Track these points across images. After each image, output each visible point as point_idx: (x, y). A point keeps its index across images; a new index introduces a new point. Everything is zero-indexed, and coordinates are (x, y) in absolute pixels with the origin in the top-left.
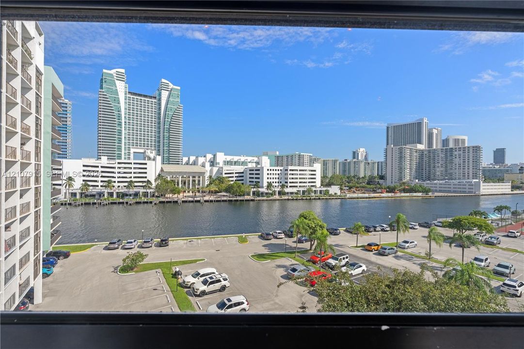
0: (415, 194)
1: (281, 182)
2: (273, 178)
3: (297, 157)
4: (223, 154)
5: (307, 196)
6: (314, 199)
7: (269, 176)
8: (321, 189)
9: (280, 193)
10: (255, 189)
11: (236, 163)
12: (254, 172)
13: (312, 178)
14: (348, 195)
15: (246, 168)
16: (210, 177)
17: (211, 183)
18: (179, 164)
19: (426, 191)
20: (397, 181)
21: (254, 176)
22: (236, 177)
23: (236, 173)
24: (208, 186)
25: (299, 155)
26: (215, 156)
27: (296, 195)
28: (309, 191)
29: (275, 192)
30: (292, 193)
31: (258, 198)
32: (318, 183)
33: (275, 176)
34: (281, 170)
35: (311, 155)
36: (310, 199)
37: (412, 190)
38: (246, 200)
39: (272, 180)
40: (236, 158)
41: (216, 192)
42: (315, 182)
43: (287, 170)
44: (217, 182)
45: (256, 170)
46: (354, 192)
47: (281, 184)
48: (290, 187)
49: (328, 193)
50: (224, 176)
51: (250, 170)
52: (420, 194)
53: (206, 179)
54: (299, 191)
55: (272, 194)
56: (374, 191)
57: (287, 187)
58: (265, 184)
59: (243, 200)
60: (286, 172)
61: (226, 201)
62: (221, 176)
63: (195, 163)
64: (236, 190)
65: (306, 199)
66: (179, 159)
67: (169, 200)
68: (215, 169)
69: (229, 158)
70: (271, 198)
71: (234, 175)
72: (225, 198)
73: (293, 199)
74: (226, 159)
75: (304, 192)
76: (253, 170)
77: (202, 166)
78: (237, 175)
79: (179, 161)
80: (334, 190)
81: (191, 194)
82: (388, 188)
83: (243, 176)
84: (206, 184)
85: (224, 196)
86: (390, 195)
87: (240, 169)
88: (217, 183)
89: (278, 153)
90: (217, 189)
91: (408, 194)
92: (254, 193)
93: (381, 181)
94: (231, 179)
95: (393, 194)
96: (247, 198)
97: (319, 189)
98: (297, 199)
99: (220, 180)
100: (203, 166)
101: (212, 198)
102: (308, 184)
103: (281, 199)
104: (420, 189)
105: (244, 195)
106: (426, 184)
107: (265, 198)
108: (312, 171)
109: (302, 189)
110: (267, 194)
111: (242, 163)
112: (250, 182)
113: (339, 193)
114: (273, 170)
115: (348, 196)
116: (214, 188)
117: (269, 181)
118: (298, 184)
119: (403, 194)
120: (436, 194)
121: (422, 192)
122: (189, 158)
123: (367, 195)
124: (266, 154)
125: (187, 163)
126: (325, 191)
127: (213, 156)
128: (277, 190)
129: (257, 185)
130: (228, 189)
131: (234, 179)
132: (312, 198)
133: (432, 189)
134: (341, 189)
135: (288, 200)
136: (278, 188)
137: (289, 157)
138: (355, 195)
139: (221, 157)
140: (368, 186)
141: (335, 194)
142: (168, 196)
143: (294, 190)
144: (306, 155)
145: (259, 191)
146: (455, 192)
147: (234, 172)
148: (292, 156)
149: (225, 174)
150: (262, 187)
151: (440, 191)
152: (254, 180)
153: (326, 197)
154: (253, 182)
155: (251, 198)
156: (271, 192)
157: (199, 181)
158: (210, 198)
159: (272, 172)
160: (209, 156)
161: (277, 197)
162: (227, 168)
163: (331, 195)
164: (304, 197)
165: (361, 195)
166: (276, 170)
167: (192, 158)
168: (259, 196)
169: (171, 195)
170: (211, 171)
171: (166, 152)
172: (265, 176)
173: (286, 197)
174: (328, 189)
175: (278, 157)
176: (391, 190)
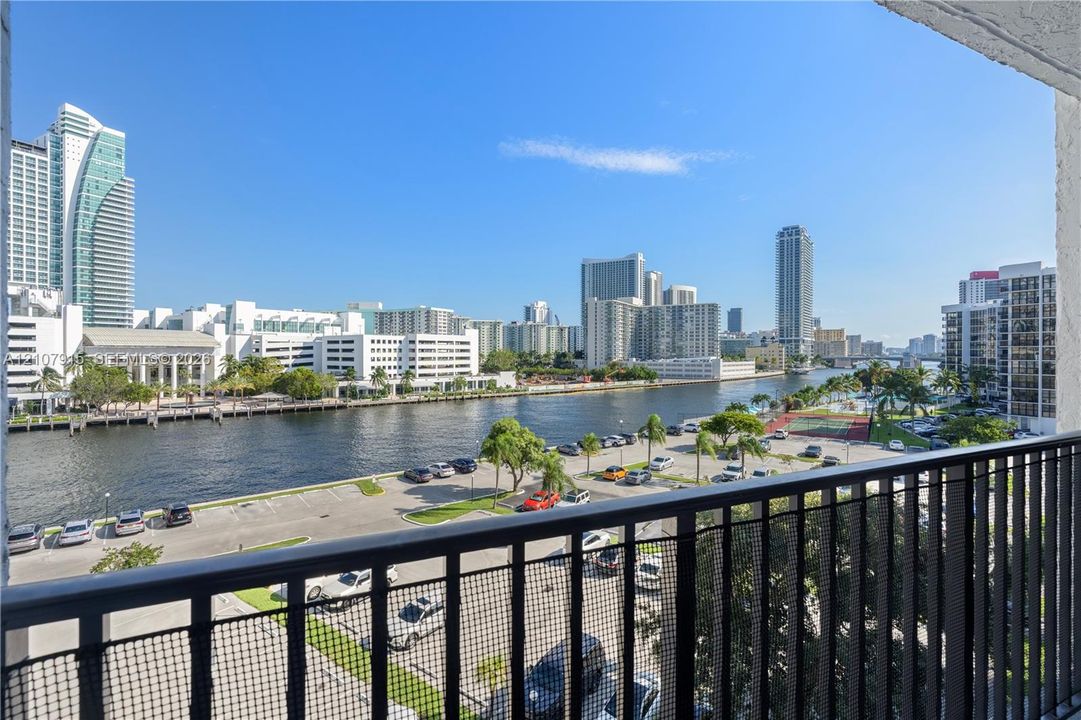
0: (634, 383)
1: (400, 367)
2: (384, 359)
3: (423, 316)
4: (254, 303)
5: (454, 394)
6: (471, 398)
7: (376, 355)
8: (480, 379)
9: (400, 390)
10: (344, 384)
11: (286, 326)
12: (341, 346)
13: (462, 358)
14: (530, 388)
15: (317, 338)
16: (229, 358)
17: (229, 374)
18: (123, 326)
19: (650, 376)
20: (603, 360)
21: (341, 355)
22: (295, 357)
23: (295, 348)
24: (223, 378)
25: (428, 312)
26: (230, 309)
27: (433, 393)
28: (458, 384)
29: (388, 387)
30: (424, 389)
31: (354, 402)
32: (474, 368)
33: (387, 355)
34: (400, 342)
35: (452, 311)
36: (462, 399)
37: (629, 376)
38: (327, 408)
39: (381, 364)
40: (285, 316)
41: (248, 393)
42: (468, 366)
43: (413, 342)
44: (248, 369)
45: (344, 342)
46: (538, 382)
47: (402, 371)
48: (420, 375)
49: (495, 385)
50: (265, 354)
51: (329, 342)
52: (642, 382)
53: (217, 361)
54: (438, 384)
55: (383, 393)
56: (571, 380)
57: (414, 376)
58: (368, 372)
59: (320, 409)
60: (412, 346)
61: (277, 412)
62: (257, 355)
63: (176, 324)
64: (303, 387)
65: (455, 399)
66: (124, 315)
67: (117, 417)
68: (240, 342)
69: (268, 314)
70: (383, 400)
71: (292, 353)
72: (275, 406)
73: (429, 401)
74: (261, 316)
75: (448, 386)
76: (337, 342)
77: (205, 332)
78: (298, 353)
79: (123, 320)
80: (506, 379)
81: (175, 399)
82: (593, 372)
83: (311, 356)
84: (217, 374)
85: (273, 401)
86: (598, 385)
87: (301, 338)
88: (248, 372)
89: (380, 306)
90: (251, 386)
91: (625, 383)
92: (343, 392)
93: (579, 363)
94: (283, 362)
95: (602, 384)
96: (326, 401)
97: (477, 379)
98: (436, 401)
99: (256, 365)
100: (208, 331)
101: (240, 407)
102: (455, 370)
103: (404, 401)
104: (642, 374)
105: (319, 397)
106: (648, 364)
107: (368, 401)
108: (462, 343)
109: (444, 380)
110: (371, 391)
111: (301, 327)
112: (329, 367)
113: (514, 386)
114: (384, 342)
115: (532, 389)
116: (240, 382)
117: (376, 364)
118: (437, 371)
119: (617, 383)
120: (666, 381)
121: (646, 379)
122: (152, 314)
123: (561, 387)
124: (356, 308)
125: (148, 325)
126: (489, 381)
127: (224, 309)
128: (395, 382)
129: (350, 373)
130: (281, 385)
131: (290, 361)
132: (465, 397)
133: (659, 372)
134: (518, 377)
135: (419, 402)
136: (395, 378)
137: (406, 314)
138: (542, 388)
139: (247, 313)
140: (561, 371)
141: (508, 387)
142: (112, 406)
143: (430, 382)
144: (442, 313)
145: (355, 387)
146: (688, 377)
147: (290, 346)
148: (413, 312)
149: (268, 350)
150: (362, 378)
151: (668, 376)
152: (341, 363)
153: (489, 395)
154: (337, 367)
155: (338, 402)
156: (381, 387)
157: (197, 368)
158: (237, 408)
159: (381, 346)
160: (215, 309)
161: (393, 397)
162: (268, 339)
163: (500, 390)
164: (450, 395)
165: (552, 388)
166: (390, 342)
167: (163, 314)
168: (354, 396)
169: (121, 406)
170: (230, 344)
171: (82, 295)
172: (367, 355)
173: (414, 398)
174: (495, 377)
175: (381, 314)
176: (598, 377)
